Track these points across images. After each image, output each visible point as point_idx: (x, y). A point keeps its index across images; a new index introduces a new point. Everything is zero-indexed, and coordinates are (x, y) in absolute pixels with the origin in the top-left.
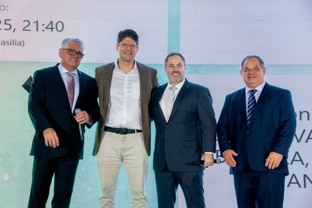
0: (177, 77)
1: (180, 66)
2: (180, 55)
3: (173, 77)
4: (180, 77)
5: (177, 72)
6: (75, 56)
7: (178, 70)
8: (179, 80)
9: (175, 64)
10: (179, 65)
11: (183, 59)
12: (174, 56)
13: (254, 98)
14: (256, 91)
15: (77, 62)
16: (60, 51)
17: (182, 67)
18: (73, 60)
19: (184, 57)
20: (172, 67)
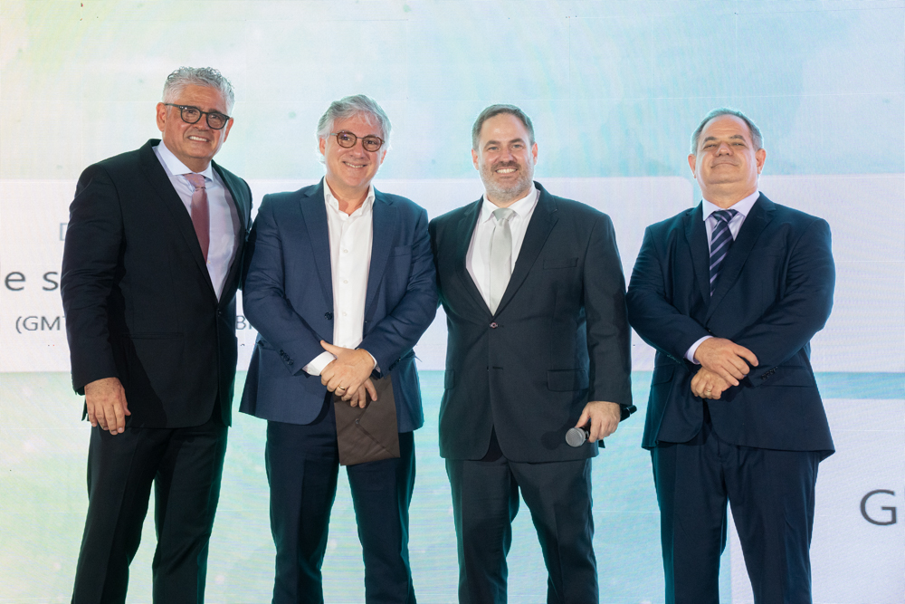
0: (511, 179)
1: (517, 146)
2: (517, 113)
3: (498, 181)
4: (520, 178)
5: (511, 164)
6: (200, 127)
7: (511, 159)
8: (517, 187)
9: (505, 141)
10: (516, 143)
11: (526, 124)
12: (499, 116)
13: (728, 233)
14: (734, 215)
15: (211, 141)
16: (158, 111)
17: (524, 147)
18: (195, 138)
19: (528, 120)
20: (493, 148)
